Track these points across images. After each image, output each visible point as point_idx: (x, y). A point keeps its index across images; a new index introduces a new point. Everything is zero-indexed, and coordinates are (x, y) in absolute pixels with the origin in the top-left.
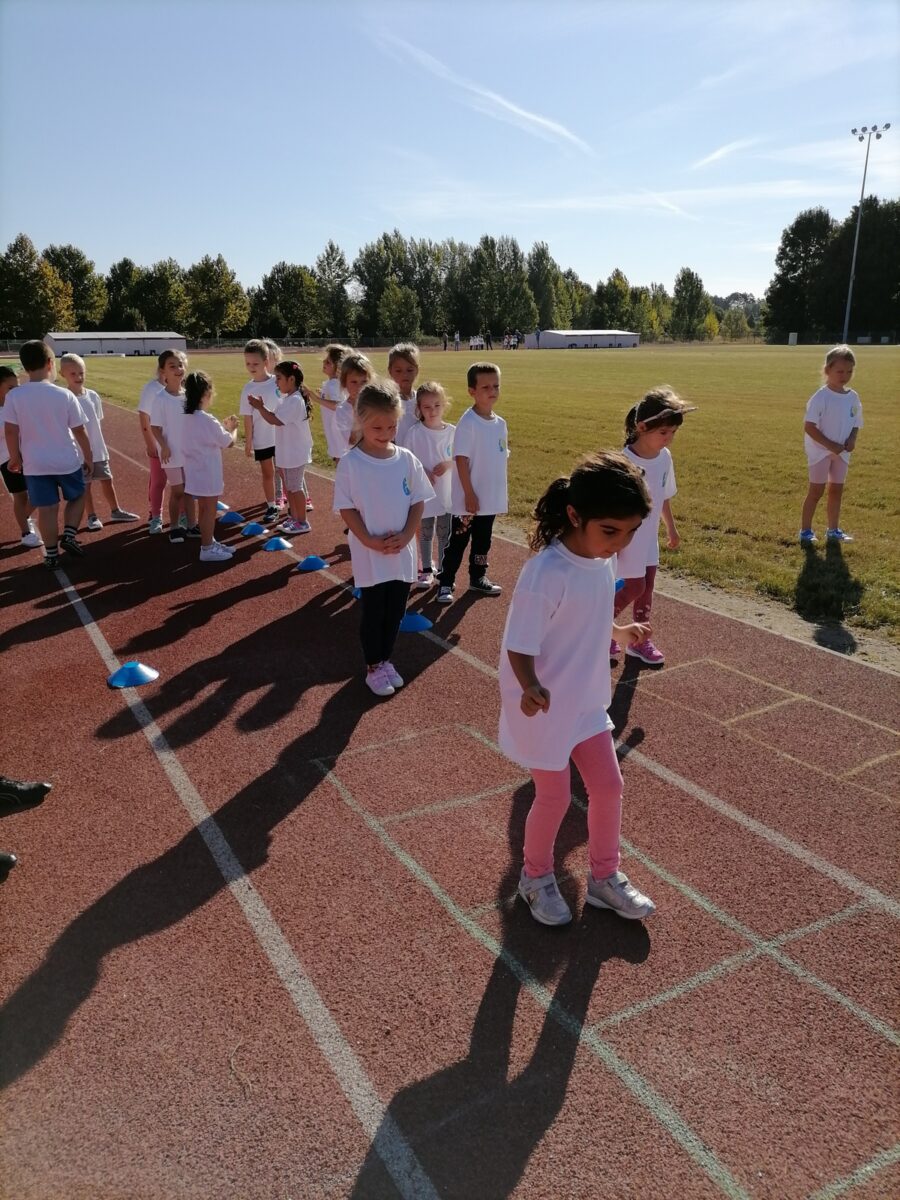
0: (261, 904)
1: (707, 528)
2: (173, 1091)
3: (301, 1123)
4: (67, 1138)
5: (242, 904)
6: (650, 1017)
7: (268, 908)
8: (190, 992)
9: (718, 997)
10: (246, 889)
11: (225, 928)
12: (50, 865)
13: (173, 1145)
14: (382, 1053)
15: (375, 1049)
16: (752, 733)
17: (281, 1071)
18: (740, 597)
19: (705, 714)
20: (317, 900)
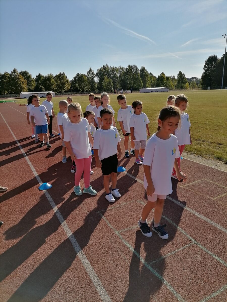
0: (87, 260)
5: (81, 260)
10: (82, 255)
16: (222, 202)
18: (210, 160)
19: (207, 196)
20: (103, 259)
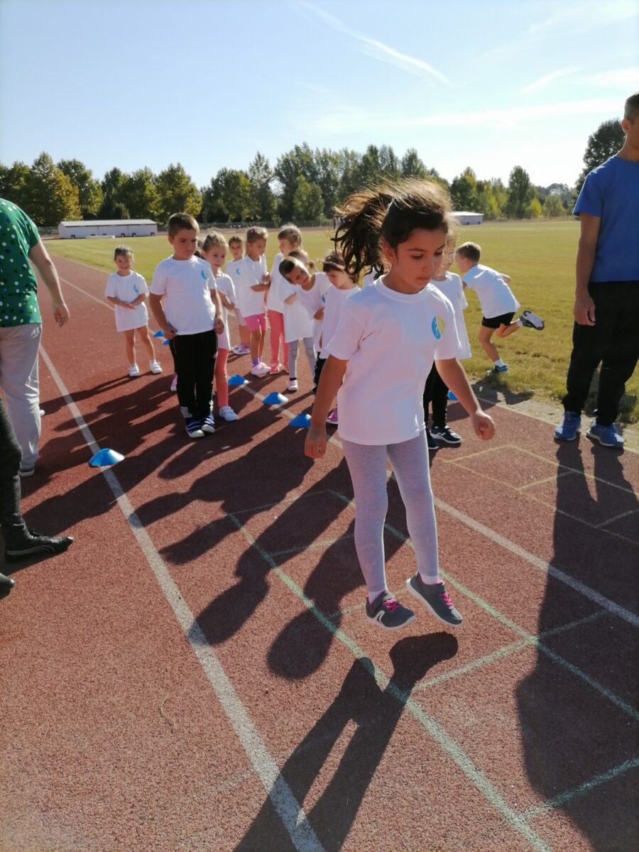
1: (519, 353)
2: (122, 727)
3: (205, 749)
4: (51, 754)
5: (174, 608)
6: (446, 685)
7: (191, 611)
8: (136, 664)
9: (495, 672)
10: (177, 599)
11: (162, 624)
12: (48, 582)
13: (120, 760)
14: (261, 705)
15: (258, 703)
16: (537, 496)
17: (193, 716)
18: (538, 401)
19: (505, 483)
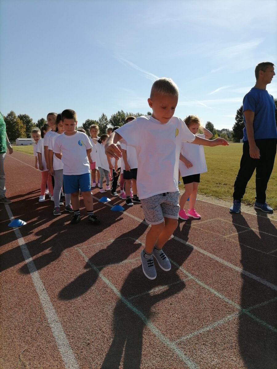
0: (47, 296)
5: (39, 295)
7: (49, 297)
8: (10, 328)
10: (42, 290)
14: (85, 352)
16: (235, 240)
17: (40, 360)
19: (218, 234)
